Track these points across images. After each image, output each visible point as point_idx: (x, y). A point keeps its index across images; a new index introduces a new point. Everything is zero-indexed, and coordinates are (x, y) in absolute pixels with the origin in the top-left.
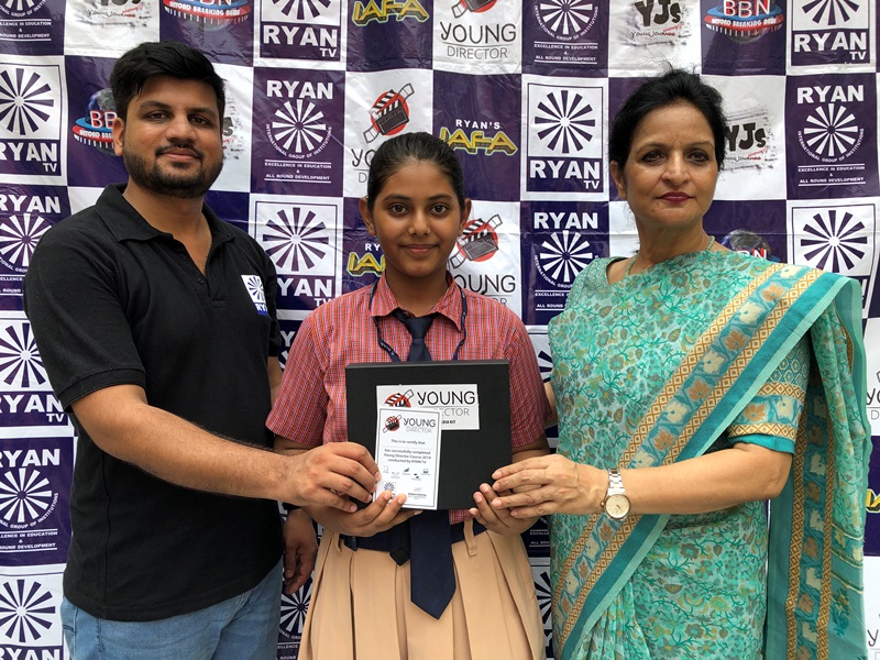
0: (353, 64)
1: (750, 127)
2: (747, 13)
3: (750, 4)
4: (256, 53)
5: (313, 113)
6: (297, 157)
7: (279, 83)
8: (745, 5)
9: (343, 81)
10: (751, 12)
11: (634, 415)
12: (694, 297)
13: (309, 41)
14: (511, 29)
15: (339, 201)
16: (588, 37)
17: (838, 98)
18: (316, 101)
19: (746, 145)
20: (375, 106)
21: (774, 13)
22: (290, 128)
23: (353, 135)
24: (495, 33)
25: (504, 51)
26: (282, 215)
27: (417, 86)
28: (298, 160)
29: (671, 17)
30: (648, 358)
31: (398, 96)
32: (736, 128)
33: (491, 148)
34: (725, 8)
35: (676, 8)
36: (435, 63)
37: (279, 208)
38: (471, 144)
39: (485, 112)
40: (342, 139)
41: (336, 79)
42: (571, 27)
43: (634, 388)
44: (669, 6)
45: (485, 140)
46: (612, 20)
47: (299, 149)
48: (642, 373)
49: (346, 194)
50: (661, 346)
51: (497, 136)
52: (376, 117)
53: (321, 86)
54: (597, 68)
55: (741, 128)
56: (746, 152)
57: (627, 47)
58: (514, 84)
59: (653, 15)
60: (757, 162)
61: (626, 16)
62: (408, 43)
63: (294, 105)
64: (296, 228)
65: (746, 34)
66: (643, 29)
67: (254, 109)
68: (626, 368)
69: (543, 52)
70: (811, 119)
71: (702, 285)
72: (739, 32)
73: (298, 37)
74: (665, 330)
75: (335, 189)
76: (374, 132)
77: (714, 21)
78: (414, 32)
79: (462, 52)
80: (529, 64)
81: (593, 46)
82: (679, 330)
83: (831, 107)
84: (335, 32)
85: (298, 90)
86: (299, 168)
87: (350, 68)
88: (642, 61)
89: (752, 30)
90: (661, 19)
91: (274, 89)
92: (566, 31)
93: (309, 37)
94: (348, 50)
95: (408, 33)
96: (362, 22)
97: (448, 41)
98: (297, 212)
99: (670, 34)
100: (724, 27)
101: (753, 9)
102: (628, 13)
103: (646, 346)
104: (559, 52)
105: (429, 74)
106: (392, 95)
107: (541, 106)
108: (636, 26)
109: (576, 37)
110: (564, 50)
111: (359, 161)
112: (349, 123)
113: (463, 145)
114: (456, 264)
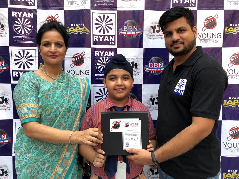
0: (39, 7)
1: (159, 26)
5: (27, 22)
15: (36, 48)
20: (46, 20)
22: (20, 26)
28: (23, 36)
33: (82, 31)
38: (76, 31)
40: (36, 30)
47: (23, 33)
51: (83, 28)
54: (114, 8)
55: (157, 26)
56: (158, 34)
58: (88, 12)
60: (161, 36)
63: (21, 19)
80: (93, 7)
81: (112, 1)
94: (37, 3)
106: (52, 17)
107: (97, 20)
110: (104, 2)
112: (38, 25)
113: (73, 31)
114: (72, 66)
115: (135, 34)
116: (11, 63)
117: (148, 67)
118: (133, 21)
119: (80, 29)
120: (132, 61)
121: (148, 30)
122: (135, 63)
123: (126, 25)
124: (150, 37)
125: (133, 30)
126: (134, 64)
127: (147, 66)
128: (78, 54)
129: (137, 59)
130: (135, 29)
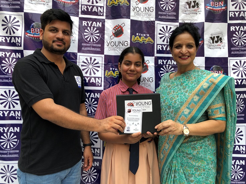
0: (107, 17)
1: (218, 37)
2: (217, 6)
3: (218, 3)
4: (80, 13)
5: (96, 31)
6: (91, 43)
7: (86, 22)
8: (216, 4)
9: (105, 22)
10: (218, 5)
11: (176, 112)
12: (192, 81)
13: (95, 10)
14: (152, 8)
15: (103, 56)
16: (173, 11)
17: (242, 29)
18: (97, 27)
19: (217, 42)
20: (114, 29)
21: (224, 6)
22: (89, 35)
23: (107, 37)
24: (147, 9)
25: (150, 14)
26: (87, 59)
27: (126, 24)
28: (91, 44)
29: (196, 6)
30: (180, 97)
31: (120, 26)
32: (214, 37)
33: (146, 41)
34: (211, 4)
35: (198, 4)
36: (131, 17)
37: (86, 57)
38: (141, 40)
39: (145, 31)
40: (104, 38)
41: (103, 21)
42: (168, 8)
43: (176, 105)
44: (196, 3)
45: (145, 39)
46: (180, 6)
47: (92, 41)
48: (178, 101)
49: (105, 54)
50: (183, 94)
51: (148, 38)
52: (114, 32)
53: (98, 23)
54: (176, 20)
55: (216, 37)
56: (217, 44)
57: (184, 14)
58: (153, 23)
59: (191, 5)
60: (220, 47)
61: (184, 6)
62: (123, 11)
63: (90, 28)
64: (91, 63)
65: (217, 11)
66: (189, 9)
67: (79, 29)
68: (174, 100)
69: (161, 15)
70: (234, 35)
71: (194, 78)
72: (215, 11)
73: (92, 9)
74: (184, 90)
75: (102, 52)
76: (113, 36)
77: (208, 7)
78: (125, 8)
79: (138, 14)
80: (157, 18)
81: (175, 14)
82: (188, 90)
83: (240, 32)
84: (102, 8)
85: (92, 24)
86: (92, 46)
87: (107, 18)
88: (188, 18)
89: (219, 10)
90: (193, 7)
91: (85, 23)
92: (167, 9)
93: (95, 9)
94: (106, 13)
95: (123, 9)
96: (110, 5)
97: (134, 11)
98: (91, 58)
99: (196, 11)
100: (211, 9)
101: (219, 4)
102: (184, 5)
103: (180, 94)
104: (165, 15)
105: (129, 20)
106: (119, 26)
107: (161, 30)
108: (187, 9)
109: (170, 11)
110: (167, 14)
111: (109, 44)
112: (106, 34)
113: (139, 40)
121: (208, 40)
124: (209, 47)
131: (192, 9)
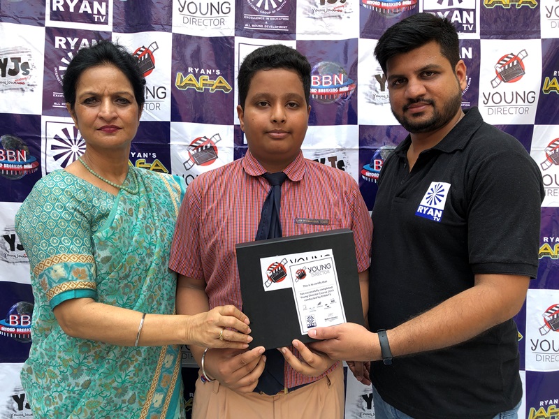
0: (117, 27)
16: (283, 12)
27: (160, 44)
31: (147, 50)
33: (214, 87)
36: (173, 28)
37: (64, 126)
38: (199, 85)
41: (106, 37)
42: (270, 5)
51: (218, 80)
54: (288, 34)
57: (310, 19)
58: (229, 43)
62: (154, 14)
64: (75, 140)
65: (391, 11)
66: (320, 7)
72: (386, 10)
80: (240, 30)
81: (286, 18)
87: (116, 30)
88: (320, 29)
89: (395, 9)
92: (267, 7)
94: (114, 17)
99: (339, 11)
100: (375, 6)
105: (169, 35)
106: (144, 50)
108: (316, 5)
109: (274, 12)
110: (264, 21)
113: (194, 85)
114: (188, 167)
115: (339, 93)
116: (43, 156)
117: (371, 169)
118: (333, 64)
119: (209, 82)
120: (330, 155)
121: (369, 83)
122: (338, 160)
123: (317, 73)
124: (372, 100)
125: (333, 84)
126: (336, 162)
127: (367, 167)
128: (202, 139)
129: (343, 151)
130: (337, 80)
131: (327, 6)
